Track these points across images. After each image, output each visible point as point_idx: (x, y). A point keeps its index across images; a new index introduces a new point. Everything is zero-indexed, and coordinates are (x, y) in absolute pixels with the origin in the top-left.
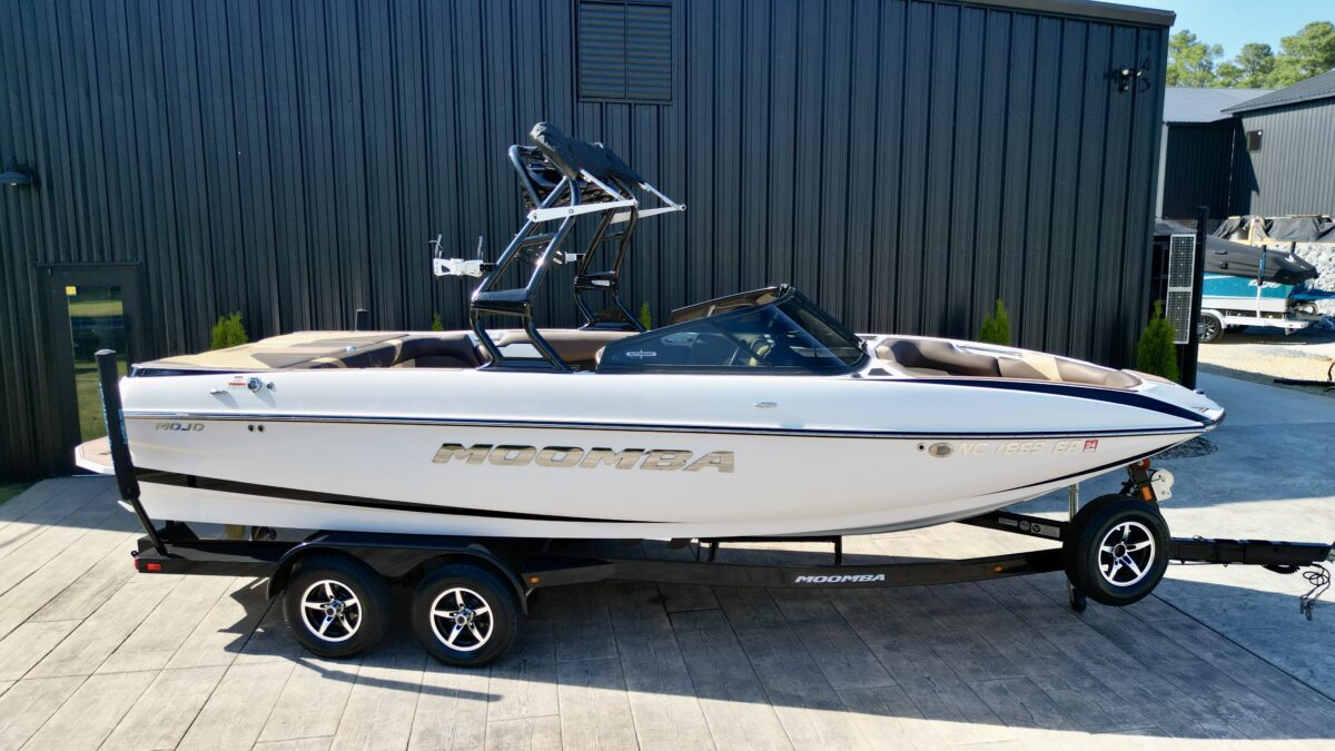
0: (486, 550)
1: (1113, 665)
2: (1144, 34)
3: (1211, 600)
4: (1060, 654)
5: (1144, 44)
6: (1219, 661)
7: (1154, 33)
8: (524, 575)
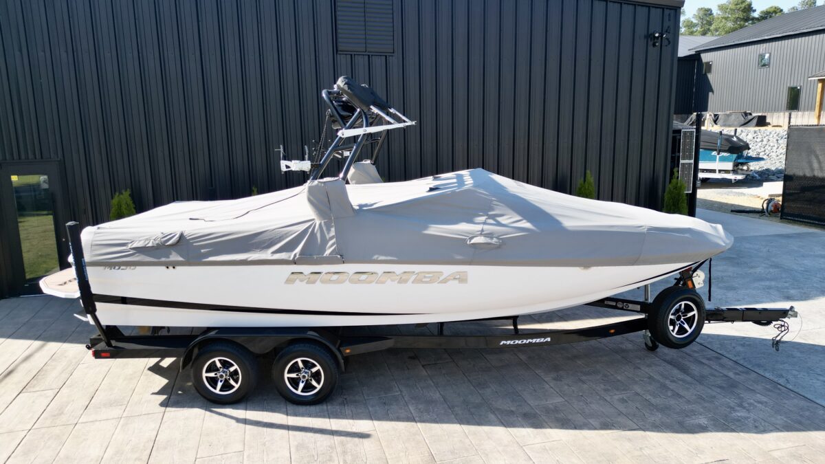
0: (317, 335)
1: (681, 382)
2: (667, 12)
3: (726, 342)
4: (650, 377)
5: (666, 18)
6: (737, 376)
7: (673, 11)
8: (341, 349)
